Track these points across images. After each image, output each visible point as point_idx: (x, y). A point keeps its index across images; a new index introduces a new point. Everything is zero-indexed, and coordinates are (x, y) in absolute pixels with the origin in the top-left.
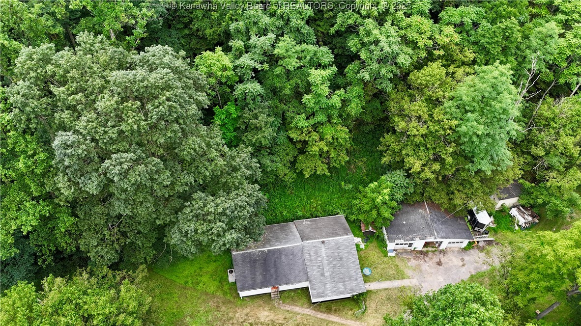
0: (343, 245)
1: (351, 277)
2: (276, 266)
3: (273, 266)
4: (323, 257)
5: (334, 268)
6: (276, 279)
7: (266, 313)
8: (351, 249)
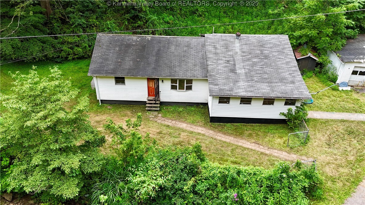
0: (270, 43)
1: (284, 79)
2: (158, 54)
3: (154, 53)
4: (237, 52)
5: (252, 66)
6: (154, 68)
8: (284, 49)
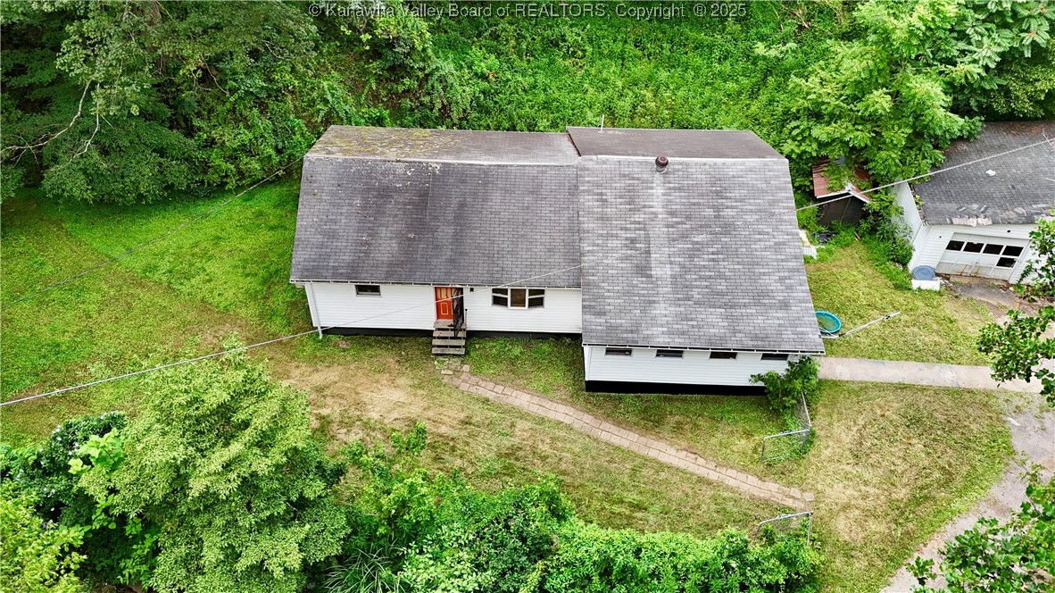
0: (742, 185)
1: (764, 293)
2: (460, 218)
3: (451, 217)
4: (655, 214)
5: (691, 257)
6: (452, 261)
7: (397, 395)
8: (773, 203)
